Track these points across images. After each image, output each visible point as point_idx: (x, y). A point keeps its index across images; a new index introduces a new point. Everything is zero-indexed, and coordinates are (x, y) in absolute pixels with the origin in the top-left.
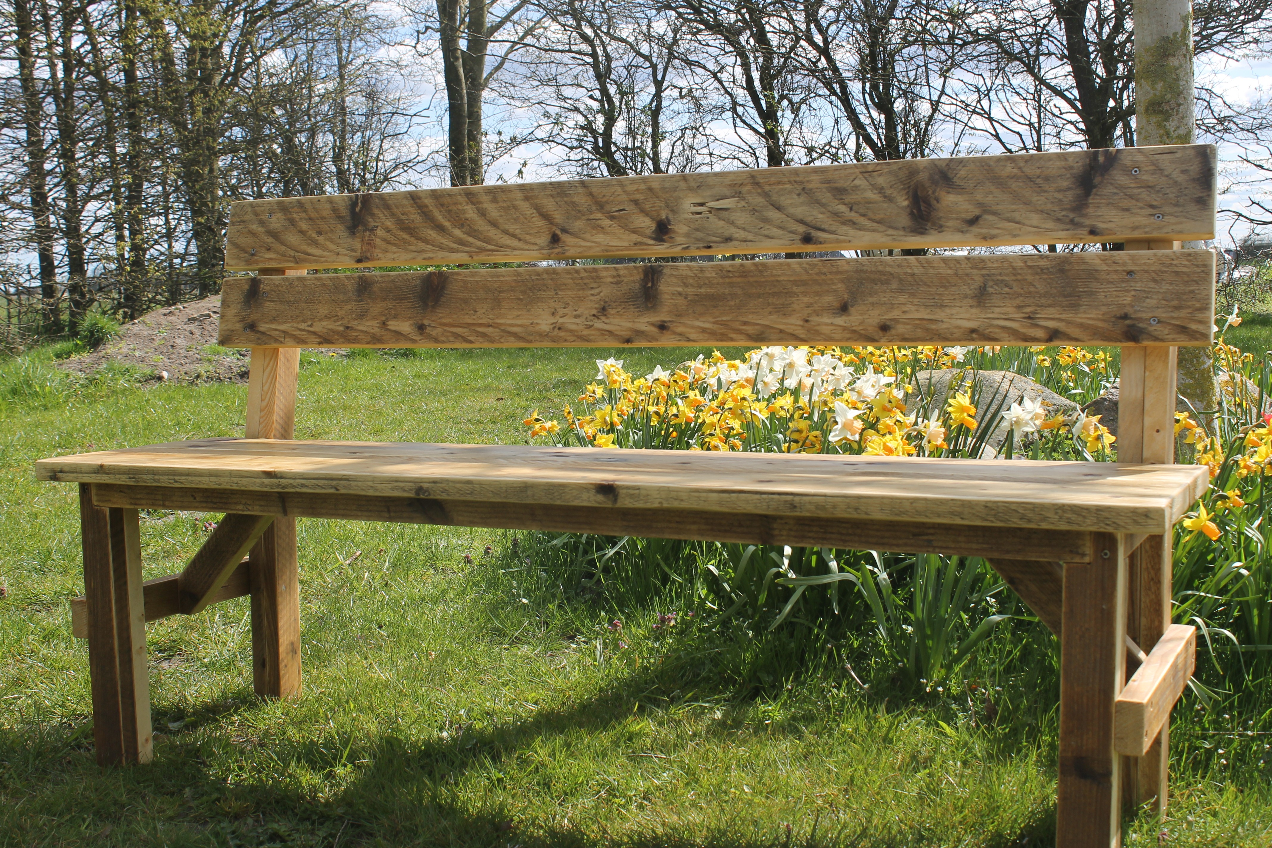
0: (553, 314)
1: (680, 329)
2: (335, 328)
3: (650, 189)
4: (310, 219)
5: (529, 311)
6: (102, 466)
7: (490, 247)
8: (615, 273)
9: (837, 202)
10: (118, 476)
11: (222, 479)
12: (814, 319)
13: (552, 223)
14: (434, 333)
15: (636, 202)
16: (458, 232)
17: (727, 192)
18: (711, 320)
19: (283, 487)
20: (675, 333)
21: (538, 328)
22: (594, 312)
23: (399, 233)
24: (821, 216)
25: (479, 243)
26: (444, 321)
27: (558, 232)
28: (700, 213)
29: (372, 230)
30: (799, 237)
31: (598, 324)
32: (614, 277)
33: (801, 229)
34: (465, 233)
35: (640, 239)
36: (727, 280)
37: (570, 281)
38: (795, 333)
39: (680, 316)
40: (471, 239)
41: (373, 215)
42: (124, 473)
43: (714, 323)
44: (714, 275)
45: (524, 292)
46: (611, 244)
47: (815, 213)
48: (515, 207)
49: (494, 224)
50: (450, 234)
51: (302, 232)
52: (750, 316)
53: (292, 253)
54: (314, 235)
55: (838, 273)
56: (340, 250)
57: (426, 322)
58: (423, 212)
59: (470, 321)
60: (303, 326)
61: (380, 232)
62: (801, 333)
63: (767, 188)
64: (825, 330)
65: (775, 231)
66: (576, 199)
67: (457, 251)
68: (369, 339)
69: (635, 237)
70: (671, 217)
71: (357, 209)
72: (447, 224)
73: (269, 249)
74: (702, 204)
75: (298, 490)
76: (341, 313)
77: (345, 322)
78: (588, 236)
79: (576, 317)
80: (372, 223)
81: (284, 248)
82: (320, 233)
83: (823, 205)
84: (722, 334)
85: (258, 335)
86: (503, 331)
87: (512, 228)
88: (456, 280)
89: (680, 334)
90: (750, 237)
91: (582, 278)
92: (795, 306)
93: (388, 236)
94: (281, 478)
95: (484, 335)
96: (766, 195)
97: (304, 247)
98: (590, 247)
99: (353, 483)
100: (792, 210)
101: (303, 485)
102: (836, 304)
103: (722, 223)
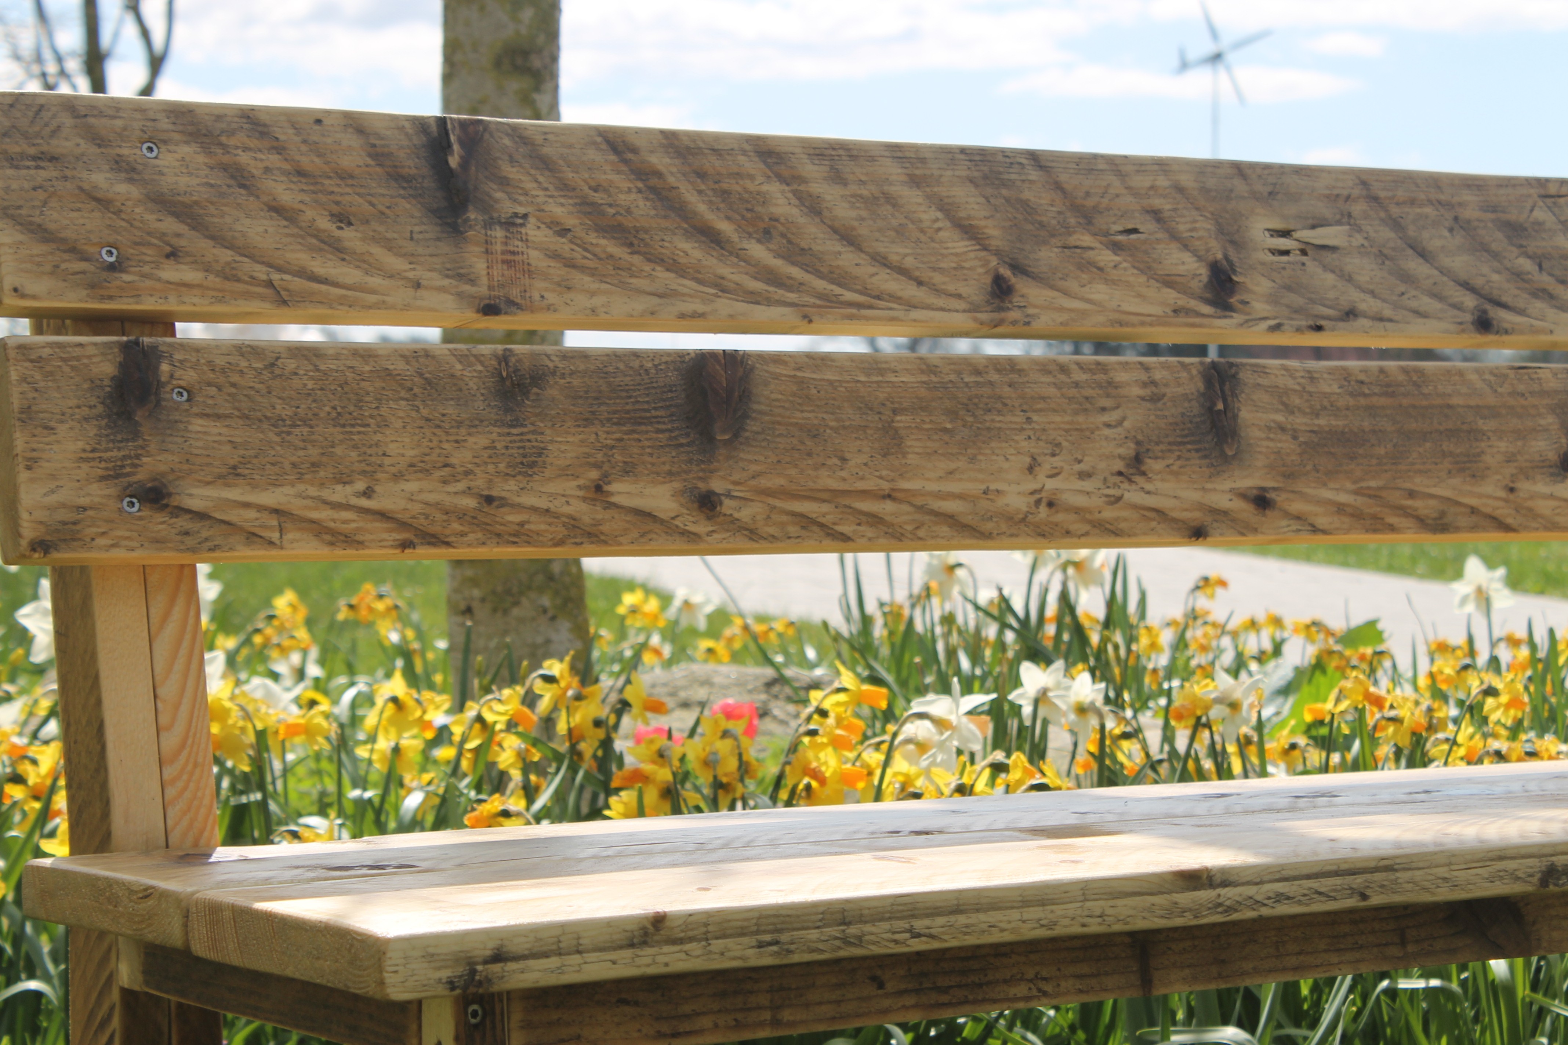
0: (1031, 469)
1: (1297, 506)
2: (449, 501)
3: (1180, 189)
4: (301, 173)
5: (973, 459)
6: (659, 920)
7: (849, 296)
8: (1144, 377)
9: (1515, 251)
10: (717, 945)
11: (1059, 910)
12: (1525, 487)
13: (985, 248)
14: (745, 514)
15: (1156, 215)
16: (758, 251)
17: (1325, 210)
18: (1349, 486)
19: (1229, 910)
20: (1287, 515)
21: (1001, 502)
22: (1119, 465)
23: (592, 238)
24: (1495, 277)
25: (821, 285)
26: (765, 482)
27: (1006, 272)
28: (1286, 253)
29: (512, 224)
30: (1468, 317)
31: (1133, 496)
32: (1145, 385)
33: (1470, 301)
34: (778, 255)
35: (1183, 301)
36: (1363, 401)
37: (1052, 391)
38: (1498, 513)
39: (1289, 476)
40: (796, 272)
41: (504, 182)
42: (742, 933)
43: (1357, 492)
44: (1335, 388)
45: (952, 414)
46: (1126, 307)
47: (1485, 270)
48: (891, 200)
49: (848, 238)
50: (739, 255)
51: (277, 209)
52: (1418, 480)
53: (261, 272)
54: (325, 224)
55: (1543, 393)
56: (419, 273)
57: (717, 485)
58: (653, 189)
59: (833, 484)
60: (340, 493)
61: (535, 232)
62: (1505, 512)
63: (1395, 211)
64: (1544, 507)
65: (1427, 303)
66: (1027, 195)
67: (769, 302)
68: (561, 531)
69: (1171, 295)
70: (1232, 254)
71: (454, 161)
72: (725, 227)
73: (173, 255)
74: (1285, 234)
75: (1265, 911)
76: (461, 457)
77: (479, 482)
78: (1072, 285)
79: (1084, 475)
80: (506, 207)
81: (226, 255)
82: (343, 219)
83: (1496, 256)
84: (1375, 517)
85: (183, 523)
86: (921, 509)
87: (896, 251)
88: (777, 377)
89: (1298, 518)
90: (1388, 312)
91: (1076, 385)
92: (1488, 459)
93: (563, 245)
94: (1225, 884)
95: (875, 520)
96: (1396, 224)
97: (300, 257)
98: (1084, 313)
99: (1403, 876)
100: (1446, 261)
101: (1280, 897)
102: (1552, 456)
103: (1330, 278)
